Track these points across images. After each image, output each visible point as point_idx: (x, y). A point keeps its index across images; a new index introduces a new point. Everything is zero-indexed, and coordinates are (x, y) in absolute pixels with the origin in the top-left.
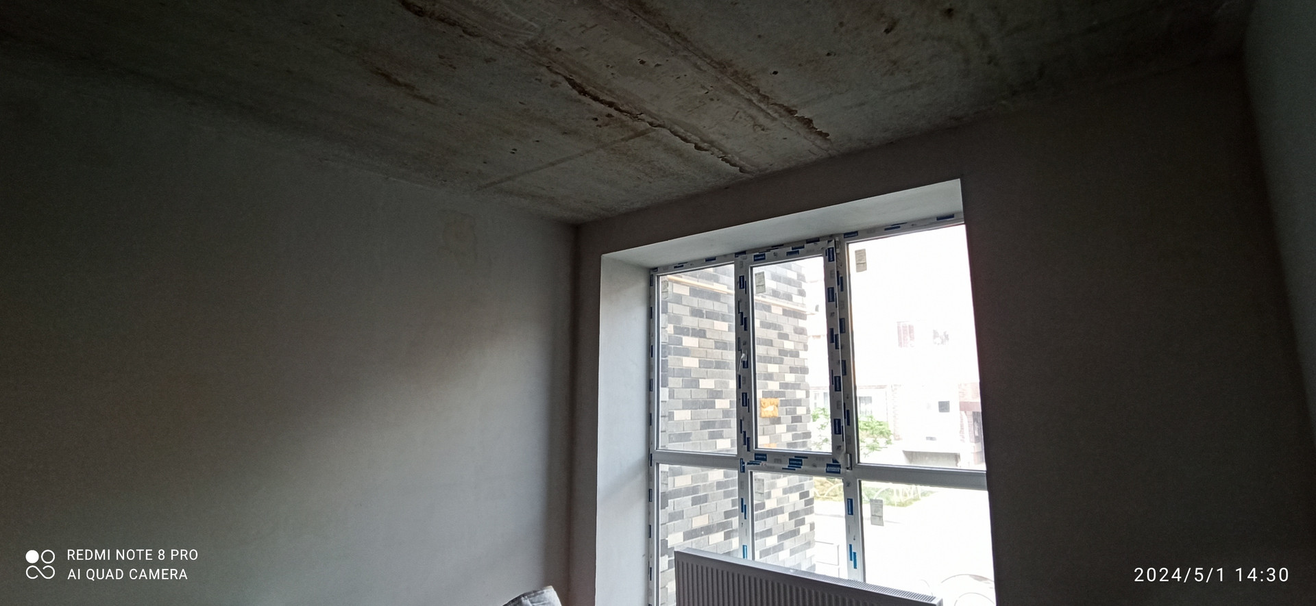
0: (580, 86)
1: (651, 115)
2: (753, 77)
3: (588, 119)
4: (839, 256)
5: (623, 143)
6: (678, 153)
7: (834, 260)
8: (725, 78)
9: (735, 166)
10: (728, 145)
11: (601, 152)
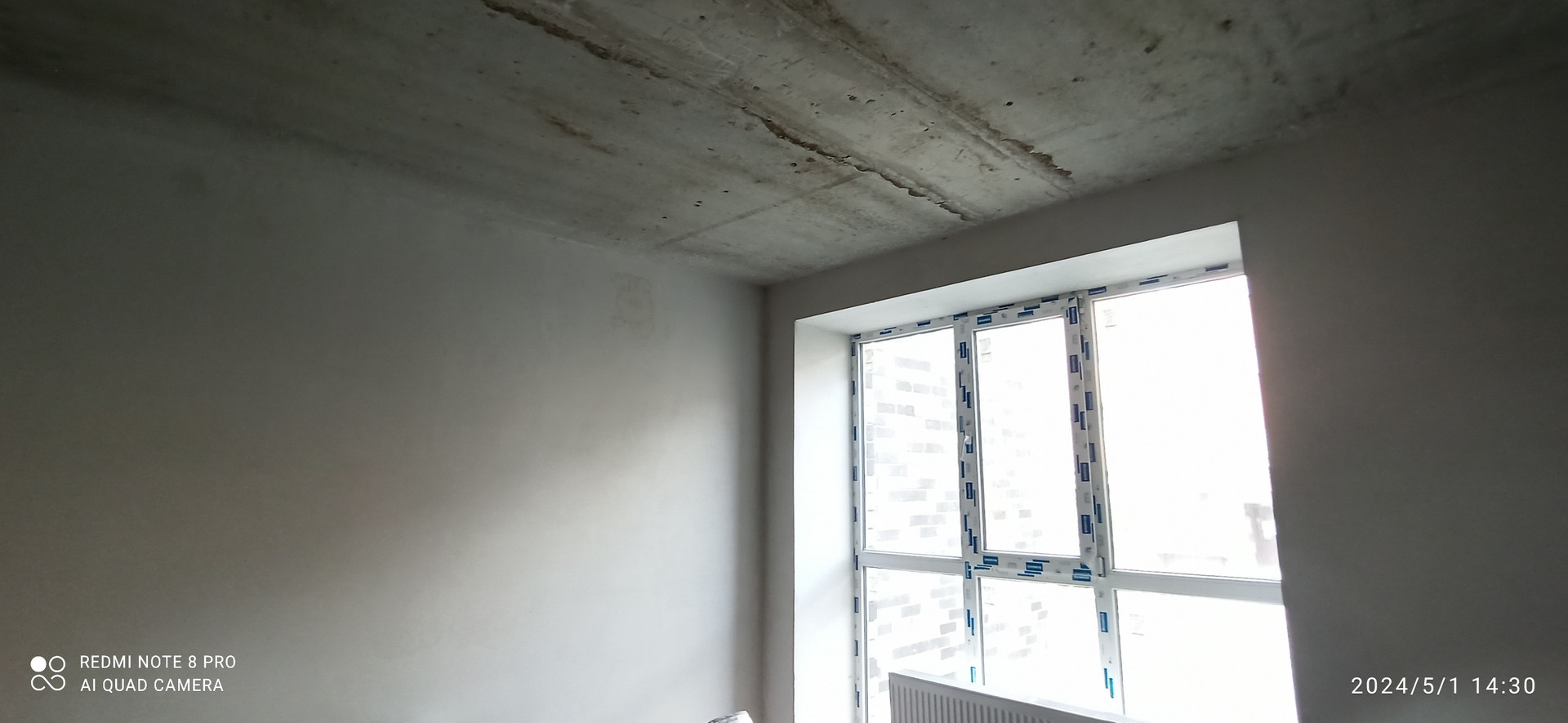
0: (778, 128)
1: (858, 158)
2: (983, 110)
3: (785, 165)
4: (1082, 317)
5: (825, 191)
6: (890, 201)
7: (1076, 323)
8: (950, 112)
9: (955, 212)
10: (949, 189)
11: (800, 202)
